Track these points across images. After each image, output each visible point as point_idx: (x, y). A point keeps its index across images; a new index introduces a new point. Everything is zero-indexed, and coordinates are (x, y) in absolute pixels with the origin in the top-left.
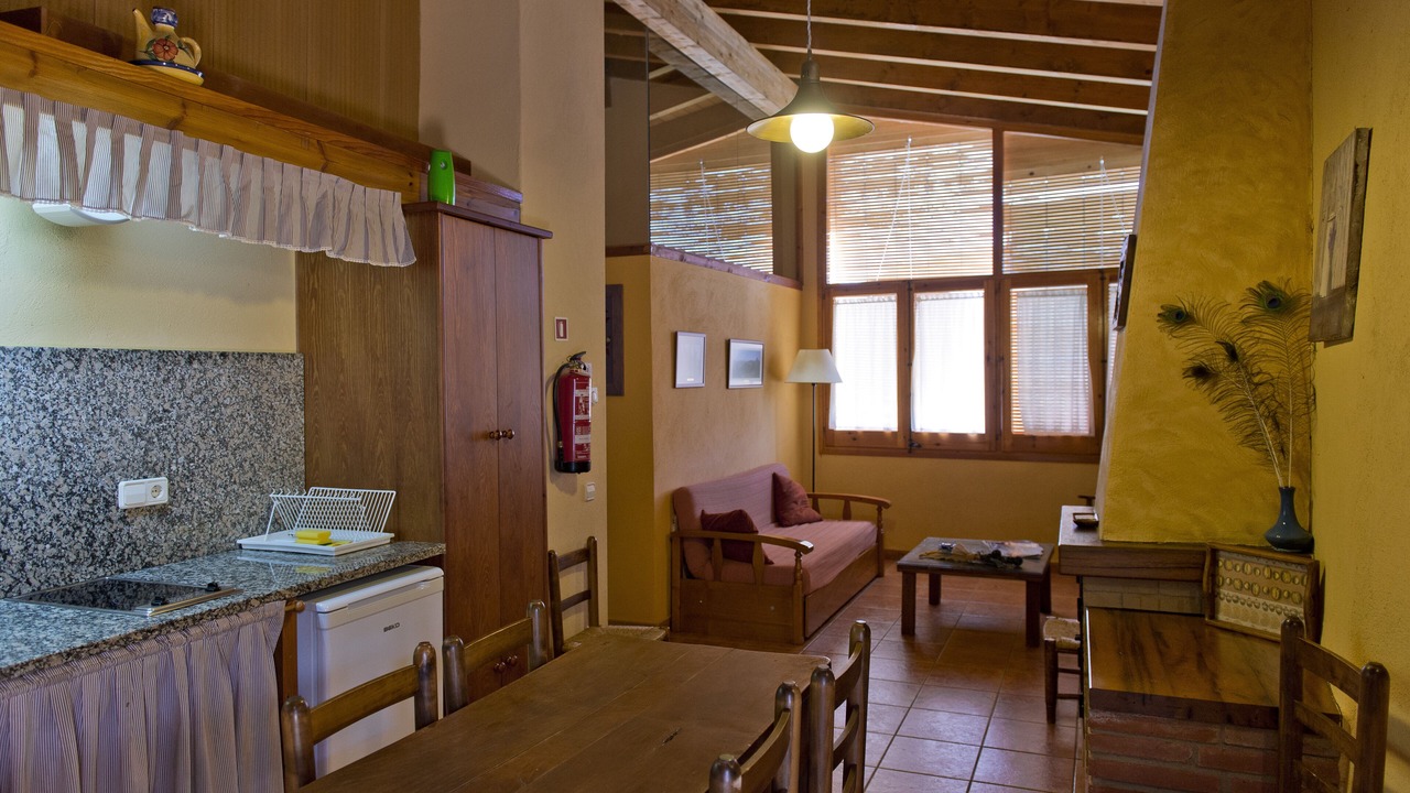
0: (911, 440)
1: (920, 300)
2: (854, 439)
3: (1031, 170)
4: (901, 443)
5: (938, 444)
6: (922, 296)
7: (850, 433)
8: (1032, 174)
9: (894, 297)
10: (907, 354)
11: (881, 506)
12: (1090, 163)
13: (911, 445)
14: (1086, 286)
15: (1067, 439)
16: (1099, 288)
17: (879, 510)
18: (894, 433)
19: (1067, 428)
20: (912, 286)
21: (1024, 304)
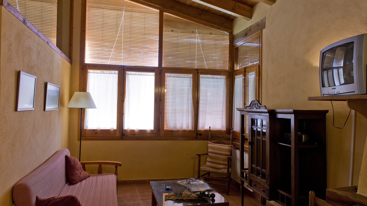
0: (122, 133)
1: (128, 74)
2: (96, 133)
3: (173, 29)
4: (118, 134)
5: (134, 135)
6: (130, 72)
7: (94, 130)
8: (172, 31)
9: (117, 72)
10: (122, 96)
11: (117, 165)
12: (193, 30)
13: (122, 135)
14: (192, 75)
15: (184, 131)
16: (197, 76)
17: (116, 167)
18: (115, 130)
19: (185, 127)
20: (125, 68)
21: (170, 79)
